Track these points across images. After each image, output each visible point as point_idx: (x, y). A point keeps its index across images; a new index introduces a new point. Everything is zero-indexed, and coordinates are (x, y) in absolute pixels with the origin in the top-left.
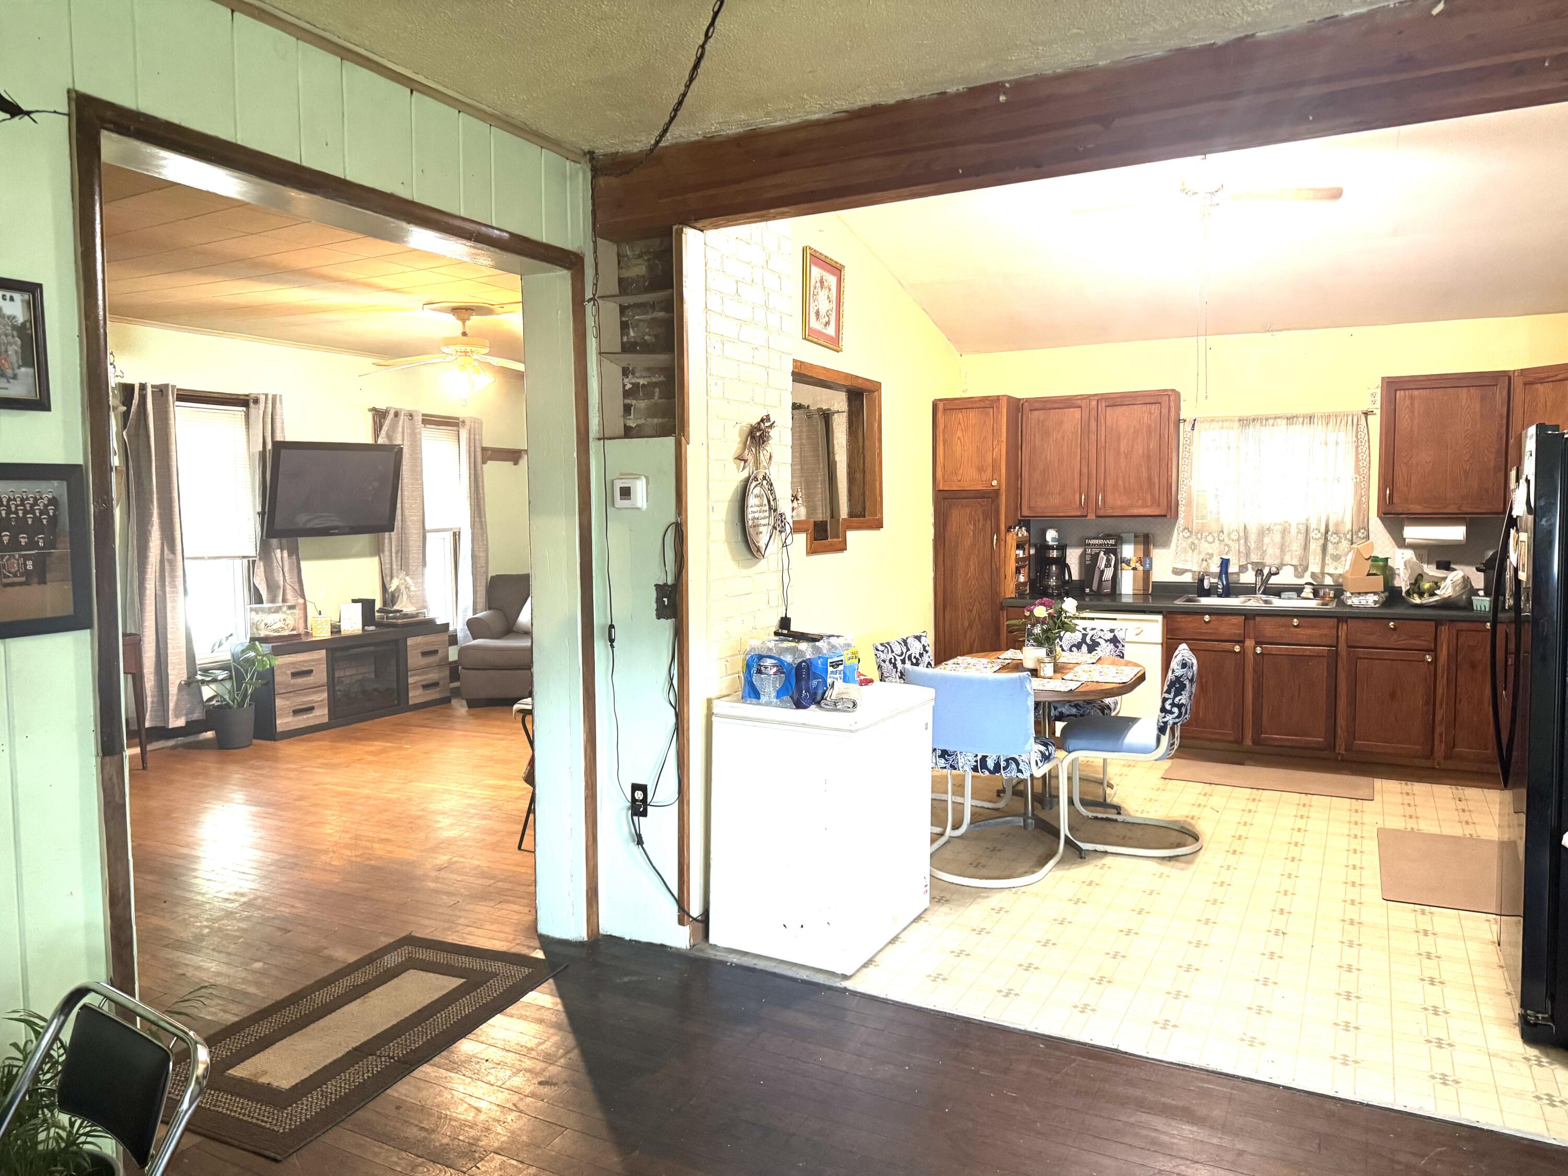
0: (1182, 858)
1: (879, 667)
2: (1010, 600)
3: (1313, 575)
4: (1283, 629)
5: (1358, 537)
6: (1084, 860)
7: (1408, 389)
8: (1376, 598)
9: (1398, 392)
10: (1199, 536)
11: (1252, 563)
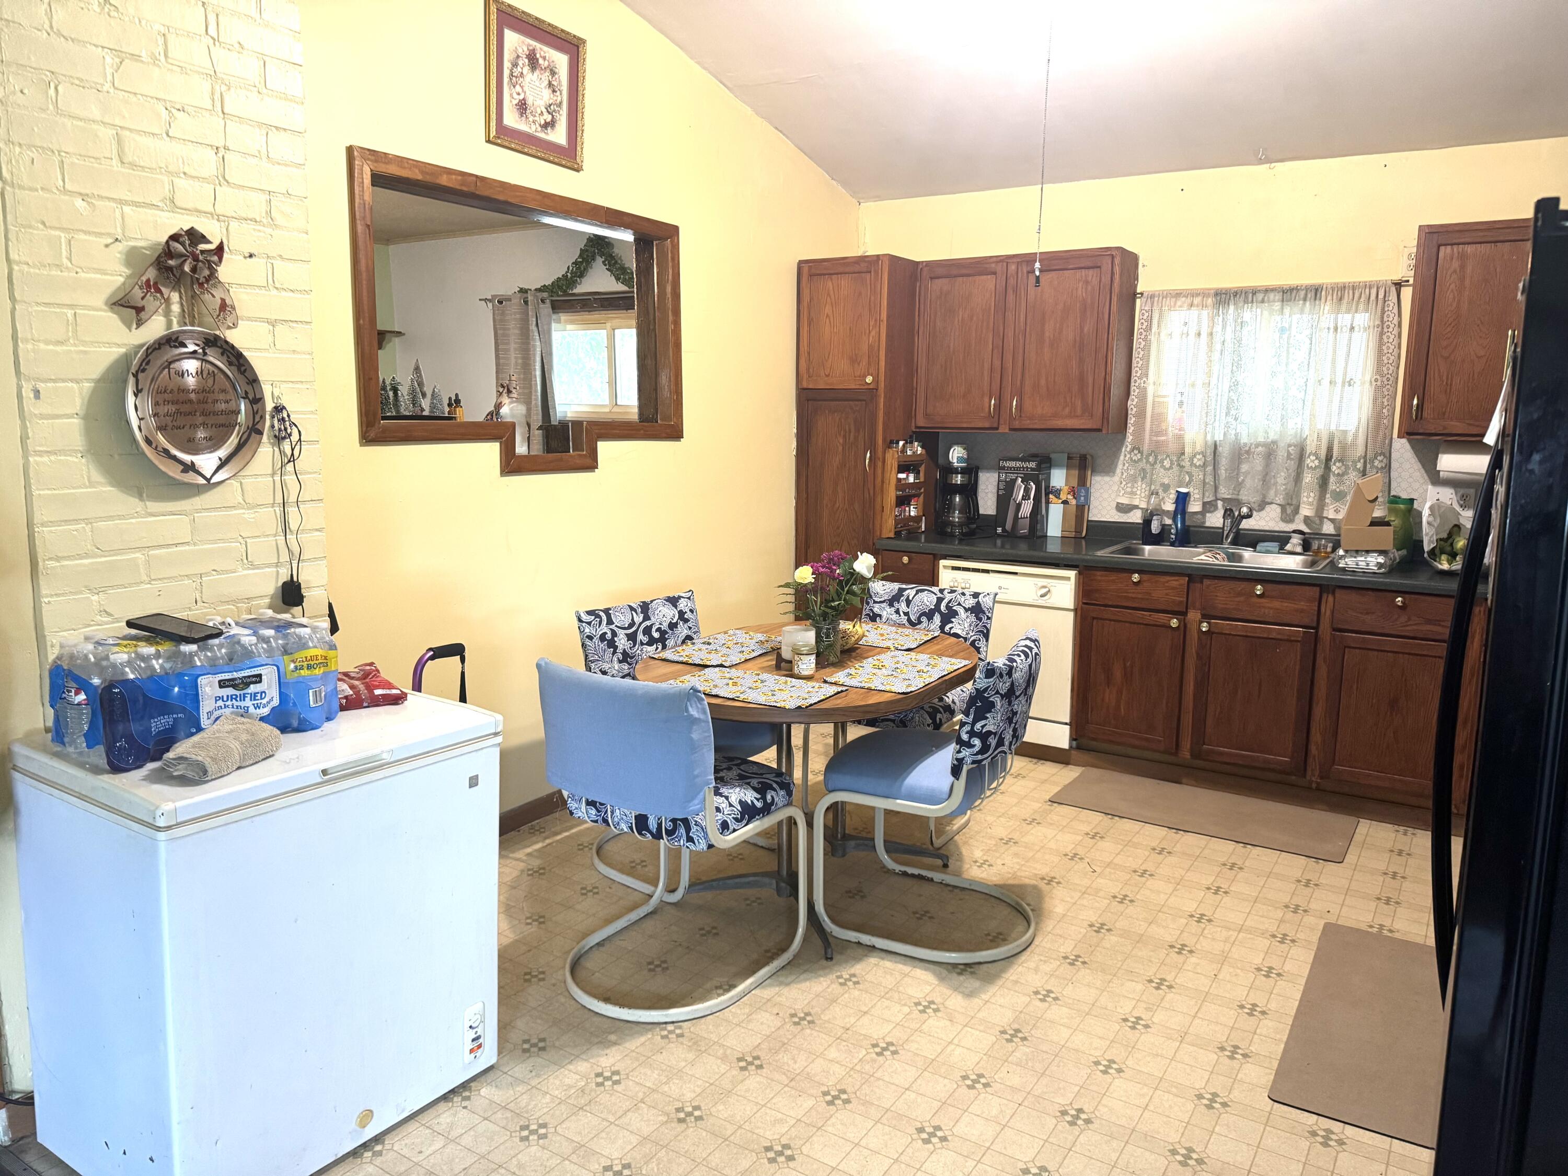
0: (985, 967)
1: (584, 645)
2: (885, 542)
3: (1307, 520)
4: (1242, 599)
5: (1373, 466)
6: (830, 963)
7: (1458, 244)
8: (1381, 560)
9: (1442, 248)
10: (1151, 459)
11: (1224, 500)
